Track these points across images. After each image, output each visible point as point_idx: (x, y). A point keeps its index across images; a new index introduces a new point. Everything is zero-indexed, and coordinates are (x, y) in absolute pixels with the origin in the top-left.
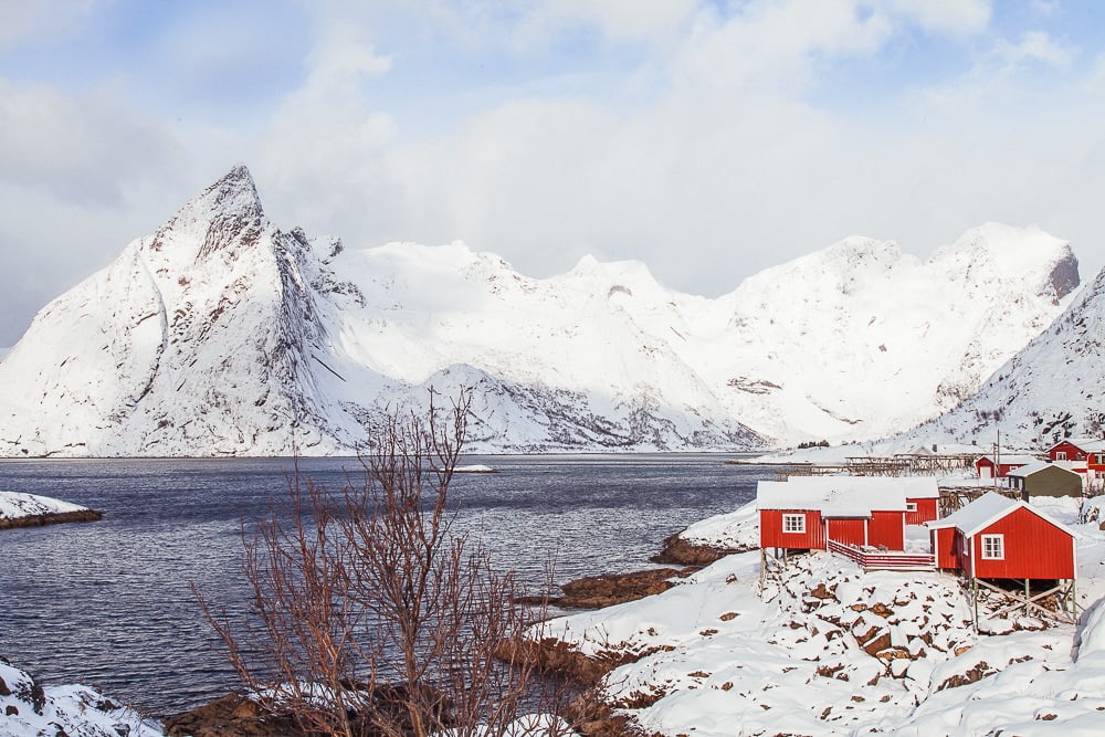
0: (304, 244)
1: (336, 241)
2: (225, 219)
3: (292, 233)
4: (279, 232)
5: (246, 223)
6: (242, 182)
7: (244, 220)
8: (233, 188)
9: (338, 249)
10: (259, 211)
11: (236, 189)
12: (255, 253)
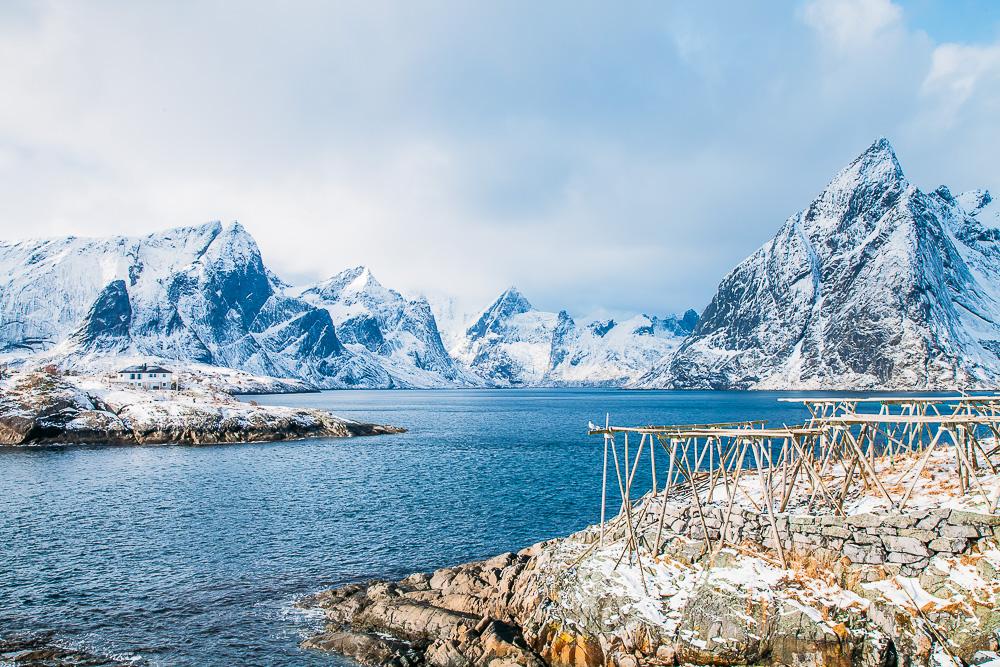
0: (949, 200)
1: (983, 192)
2: (867, 187)
3: (937, 191)
4: (918, 191)
5: (887, 188)
6: (882, 153)
7: (884, 185)
8: (874, 159)
9: (986, 200)
10: (898, 174)
11: (876, 160)
12: (894, 212)
